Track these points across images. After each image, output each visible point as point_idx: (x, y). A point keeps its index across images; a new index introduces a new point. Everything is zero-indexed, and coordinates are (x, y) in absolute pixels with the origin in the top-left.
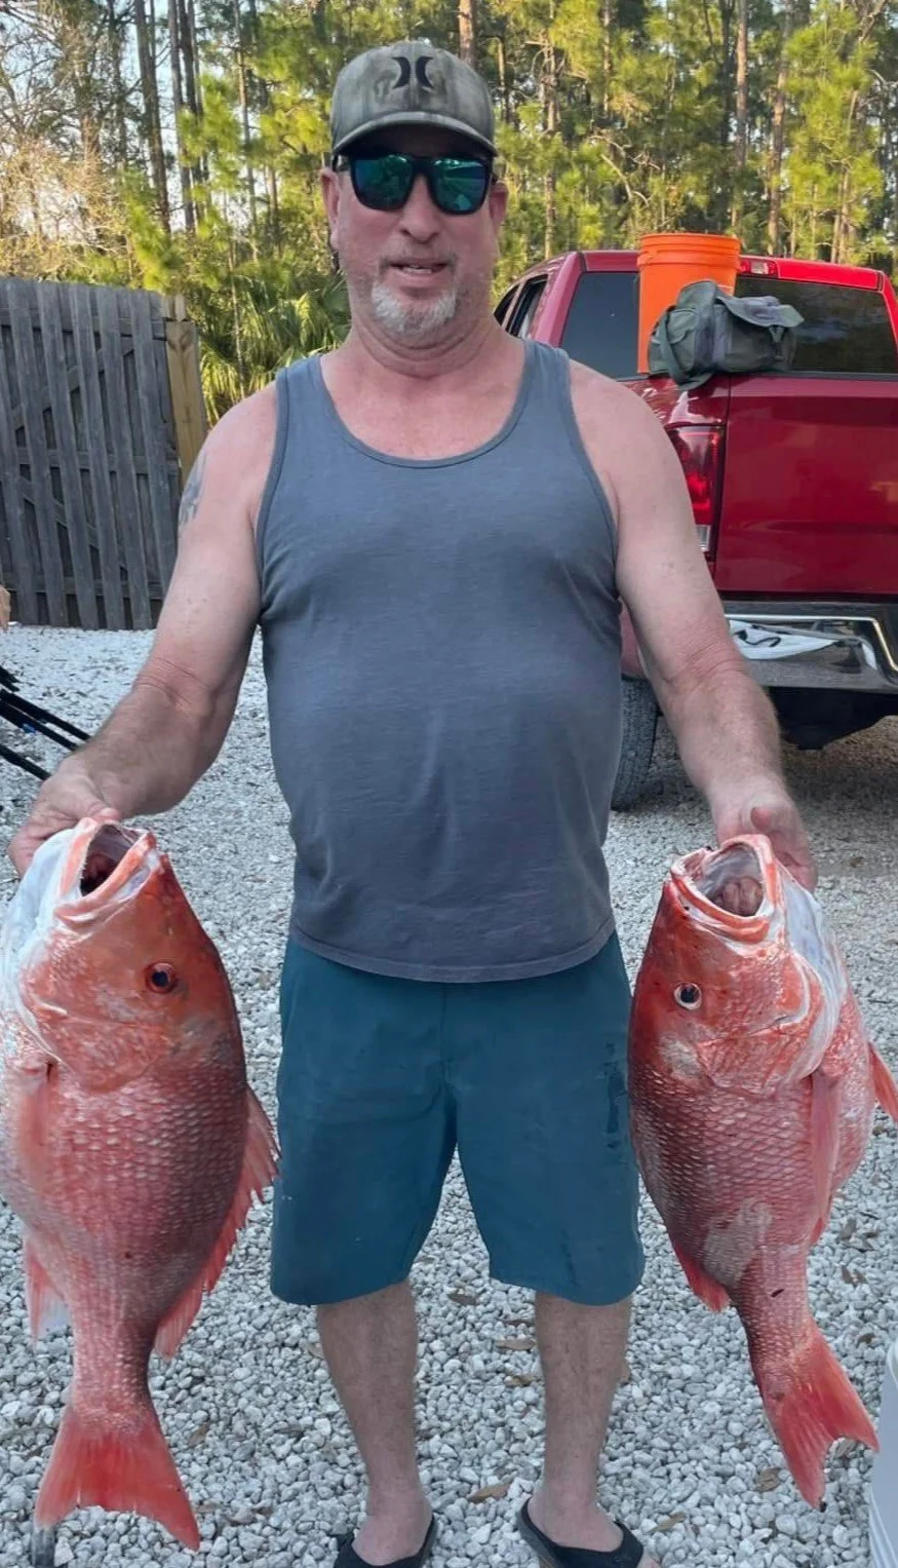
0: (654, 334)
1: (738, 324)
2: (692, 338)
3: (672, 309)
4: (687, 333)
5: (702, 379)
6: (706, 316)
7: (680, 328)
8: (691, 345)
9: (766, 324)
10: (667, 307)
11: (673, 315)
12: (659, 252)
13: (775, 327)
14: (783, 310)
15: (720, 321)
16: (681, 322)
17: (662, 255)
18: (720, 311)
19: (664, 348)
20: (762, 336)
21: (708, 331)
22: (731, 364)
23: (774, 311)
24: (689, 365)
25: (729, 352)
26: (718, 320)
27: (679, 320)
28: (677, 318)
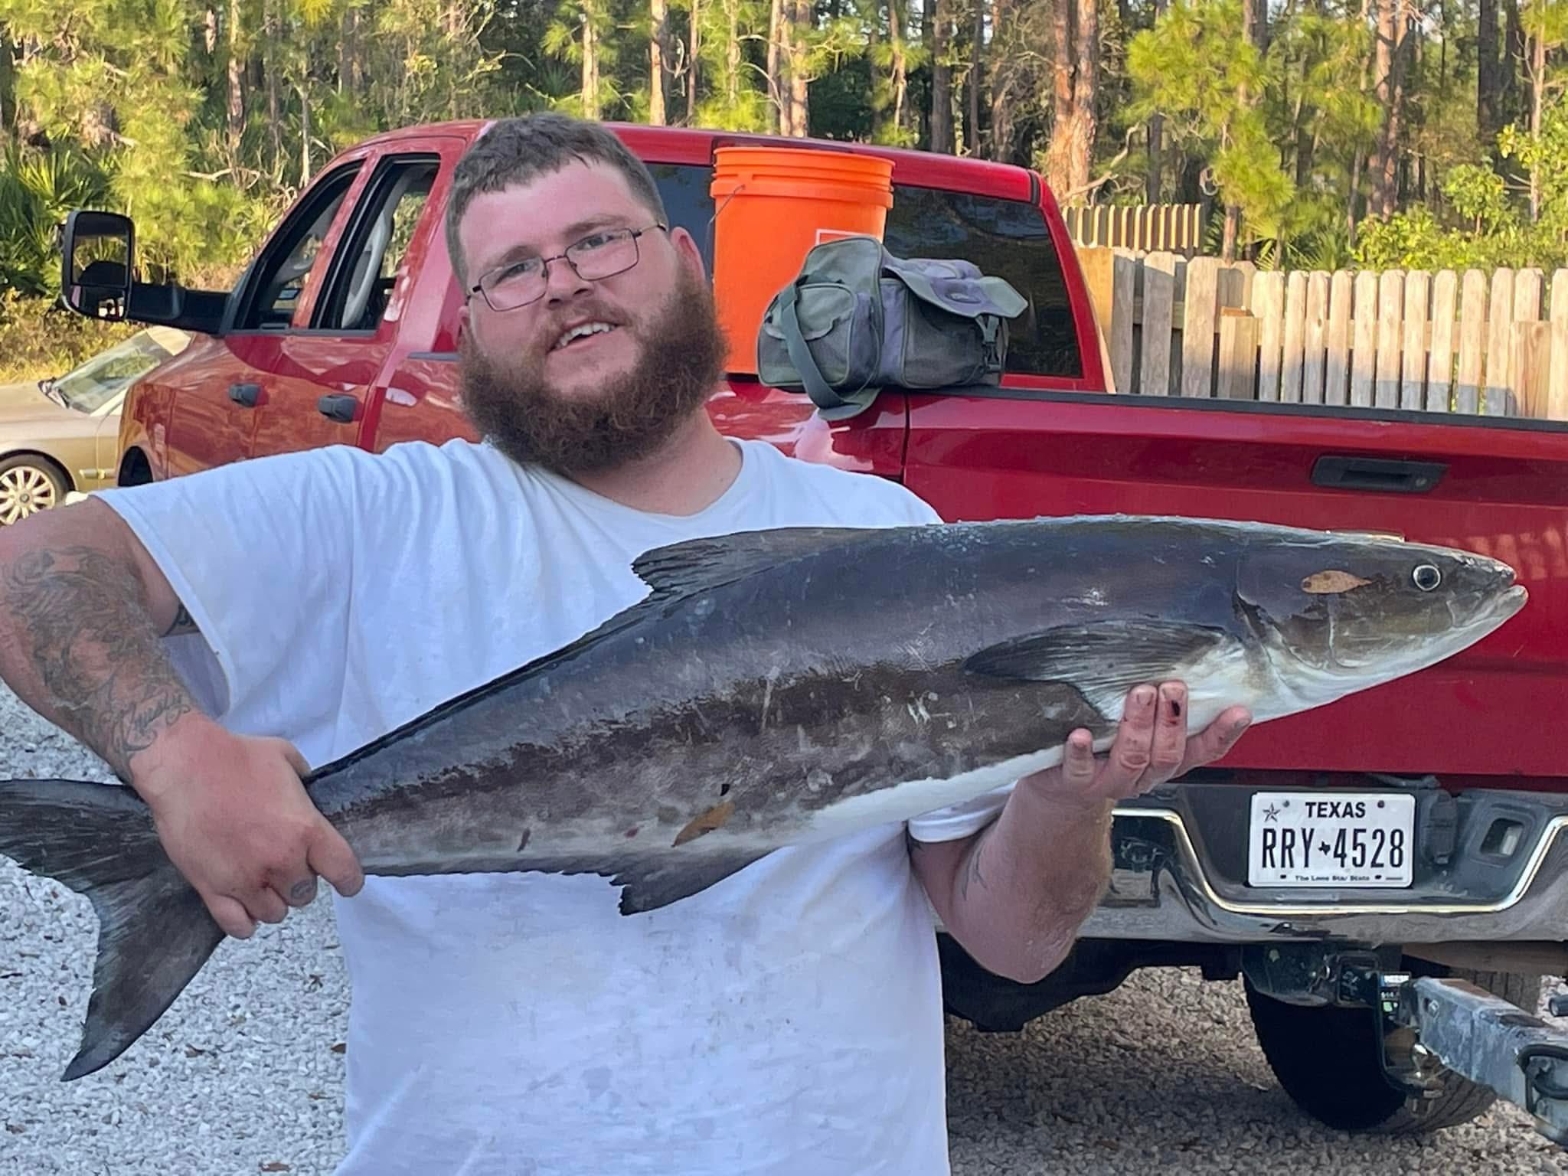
0: (770, 320)
1: (925, 312)
2: (846, 330)
3: (802, 281)
4: (836, 323)
5: (863, 402)
6: (865, 295)
7: (823, 313)
8: (843, 343)
9: (972, 312)
10: (796, 279)
11: (807, 293)
12: (755, 176)
13: (985, 316)
14: (990, 287)
15: (893, 306)
16: (824, 303)
17: (759, 182)
18: (893, 290)
19: (793, 344)
20: (964, 330)
21: (873, 322)
22: (910, 377)
23: (977, 288)
24: (841, 376)
25: (911, 356)
26: (889, 304)
27: (818, 302)
28: (816, 298)
